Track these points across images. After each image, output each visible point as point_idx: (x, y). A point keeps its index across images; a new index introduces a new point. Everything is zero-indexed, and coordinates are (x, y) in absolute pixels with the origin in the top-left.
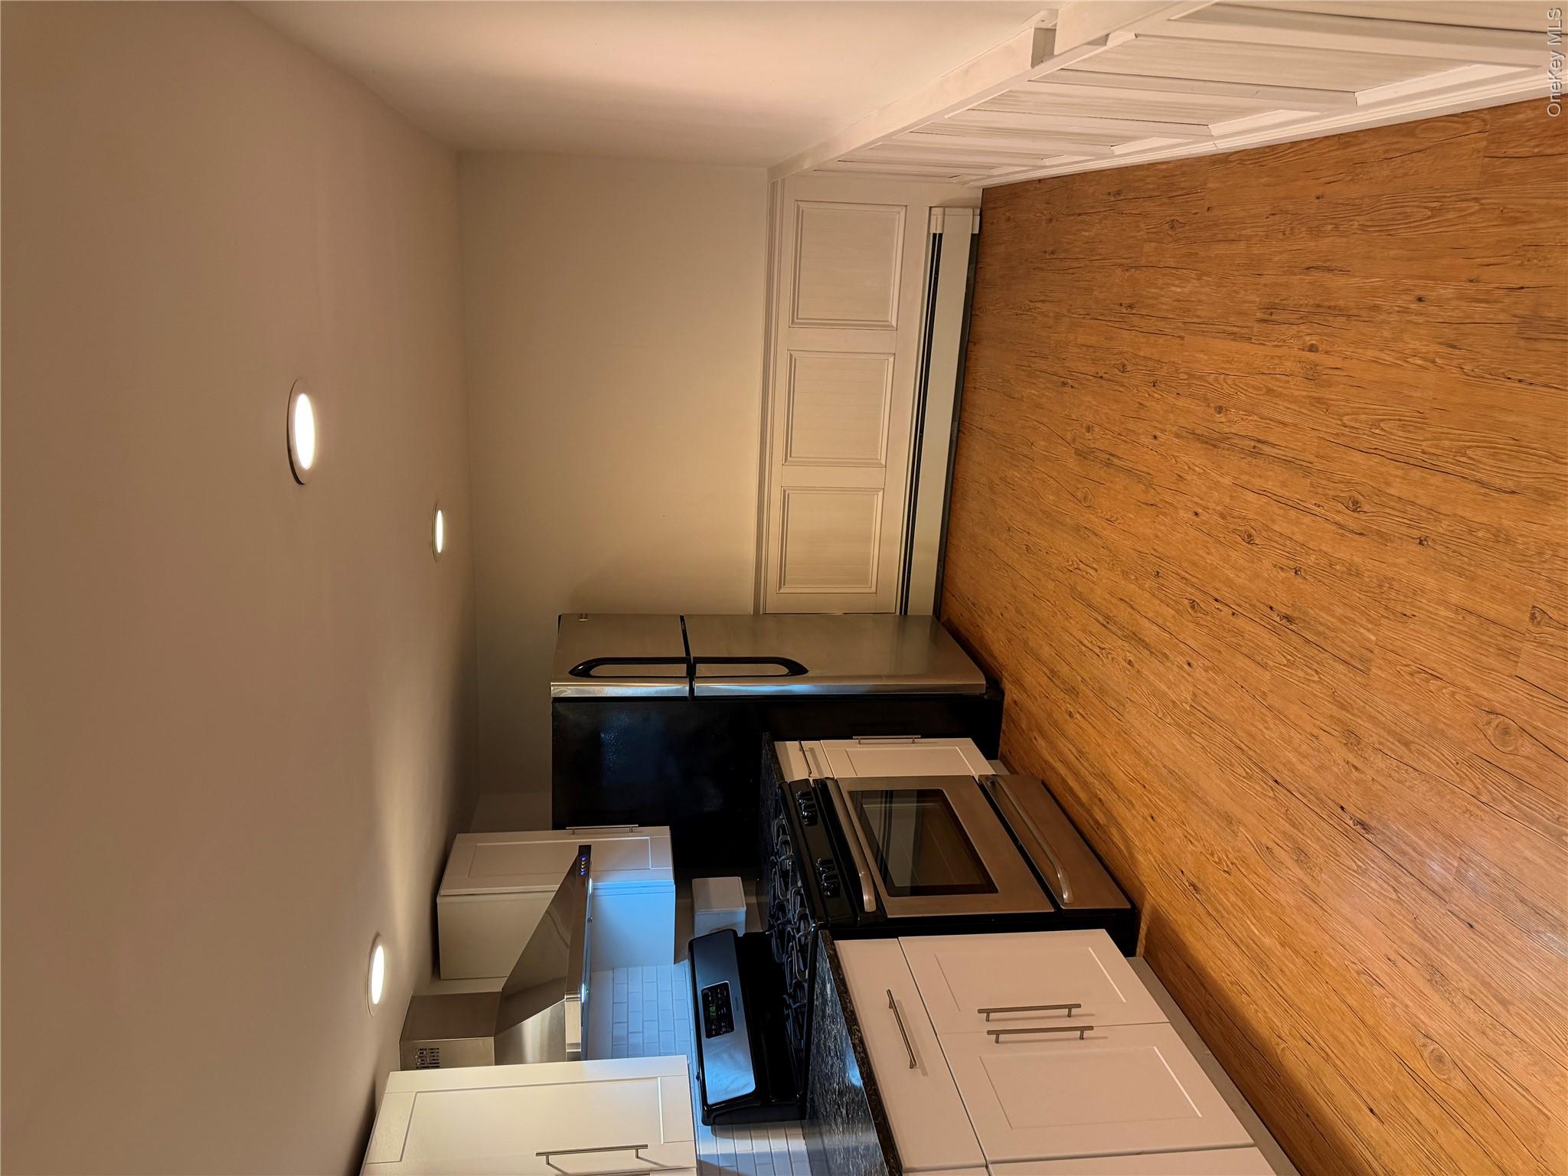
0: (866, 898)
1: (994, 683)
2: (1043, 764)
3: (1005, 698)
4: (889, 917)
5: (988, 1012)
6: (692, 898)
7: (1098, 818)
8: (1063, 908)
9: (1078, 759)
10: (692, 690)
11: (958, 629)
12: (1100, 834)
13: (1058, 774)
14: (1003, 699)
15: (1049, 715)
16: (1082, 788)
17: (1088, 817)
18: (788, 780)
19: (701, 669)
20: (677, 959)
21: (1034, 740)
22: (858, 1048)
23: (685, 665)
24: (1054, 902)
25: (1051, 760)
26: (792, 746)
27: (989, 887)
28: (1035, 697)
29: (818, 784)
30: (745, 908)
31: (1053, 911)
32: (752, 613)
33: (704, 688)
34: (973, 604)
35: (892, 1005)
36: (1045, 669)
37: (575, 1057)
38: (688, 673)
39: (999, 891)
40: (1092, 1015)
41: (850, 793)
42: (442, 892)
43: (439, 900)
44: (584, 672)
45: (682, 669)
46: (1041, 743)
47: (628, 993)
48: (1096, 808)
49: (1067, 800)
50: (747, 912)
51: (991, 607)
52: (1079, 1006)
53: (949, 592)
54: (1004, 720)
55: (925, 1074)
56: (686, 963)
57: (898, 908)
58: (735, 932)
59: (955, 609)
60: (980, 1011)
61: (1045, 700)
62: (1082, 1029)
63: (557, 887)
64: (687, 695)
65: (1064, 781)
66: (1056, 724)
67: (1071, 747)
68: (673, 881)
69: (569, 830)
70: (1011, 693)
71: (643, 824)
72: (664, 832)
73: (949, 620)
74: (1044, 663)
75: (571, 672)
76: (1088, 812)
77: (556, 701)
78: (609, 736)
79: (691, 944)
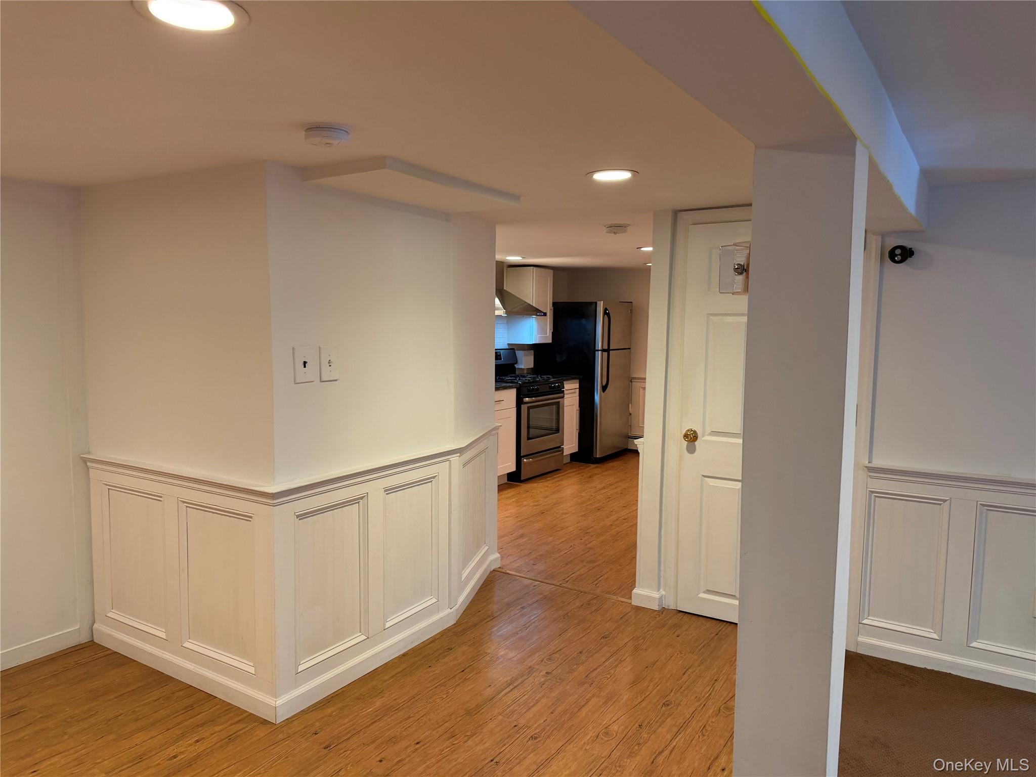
0: (527, 399)
4: (522, 405)
6: (527, 350)
8: (523, 458)
10: (598, 350)
14: (591, 463)
18: (565, 382)
19: (605, 354)
20: (509, 344)
23: (607, 349)
26: (577, 386)
27: (529, 438)
29: (563, 391)
31: (521, 455)
32: (632, 376)
33: (599, 354)
38: (604, 349)
39: (528, 441)
41: (559, 402)
42: (535, 268)
43: (532, 267)
44: (606, 313)
45: (606, 347)
46: (574, 470)
50: (522, 368)
54: (583, 462)
56: (507, 347)
57: (524, 408)
58: (516, 363)
63: (534, 305)
64: (596, 349)
68: (533, 344)
69: (552, 308)
71: (553, 333)
72: (550, 341)
75: (606, 308)
77: (596, 303)
78: (584, 321)
79: (513, 349)
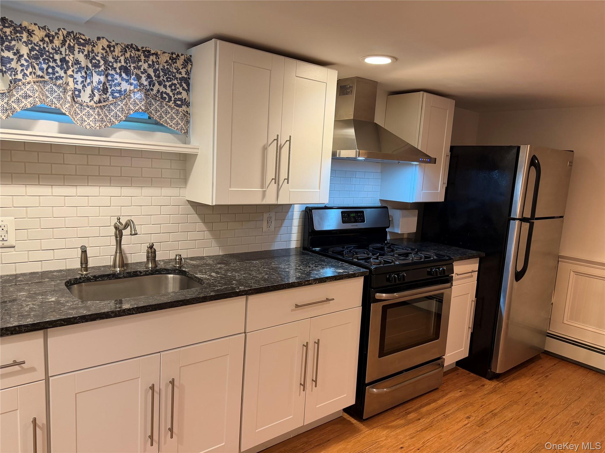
0: (384, 295)
1: (496, 377)
2: (447, 392)
3: (487, 380)
4: (372, 304)
5: (318, 343)
6: (408, 210)
7: (411, 415)
8: (367, 387)
9: (443, 413)
10: (514, 219)
11: (533, 362)
12: (403, 413)
13: (439, 399)
14: (487, 379)
15: (472, 404)
16: (428, 410)
17: (414, 408)
18: (455, 263)
19: (526, 226)
20: (381, 201)
21: (460, 390)
22: (307, 282)
23: (529, 217)
24: (369, 384)
25: (447, 397)
26: (475, 267)
27: (382, 353)
28: (483, 399)
29: (450, 278)
30: (400, 233)
31: (366, 382)
32: (559, 254)
33: (515, 226)
34: (547, 376)
35: (328, 300)
36: (498, 410)
37: (334, 154)
38: (525, 218)
39: (379, 359)
40: (312, 391)
41: (443, 294)
42: (425, 94)
43: (422, 93)
44: (534, 162)
45: (527, 215)
46: (457, 394)
47: (369, 178)
48: (416, 415)
49: (424, 400)
50: (398, 233)
51: (542, 387)
52: (316, 386)
53: (558, 363)
54: (475, 375)
55: (292, 310)
56: (379, 204)
57: (376, 310)
58: (388, 227)
59: (547, 363)
60: (319, 340)
61: (480, 404)
62: (304, 385)
63: (419, 148)
64: (512, 217)
65: (435, 401)
66: (465, 406)
67: (451, 411)
68: (414, 202)
69: (449, 154)
70: (490, 385)
71: (447, 189)
72: (442, 199)
73: (540, 358)
74: (501, 411)
75: (534, 156)
76: (416, 410)
77: (519, 148)
78: (496, 174)
79: (386, 207)
